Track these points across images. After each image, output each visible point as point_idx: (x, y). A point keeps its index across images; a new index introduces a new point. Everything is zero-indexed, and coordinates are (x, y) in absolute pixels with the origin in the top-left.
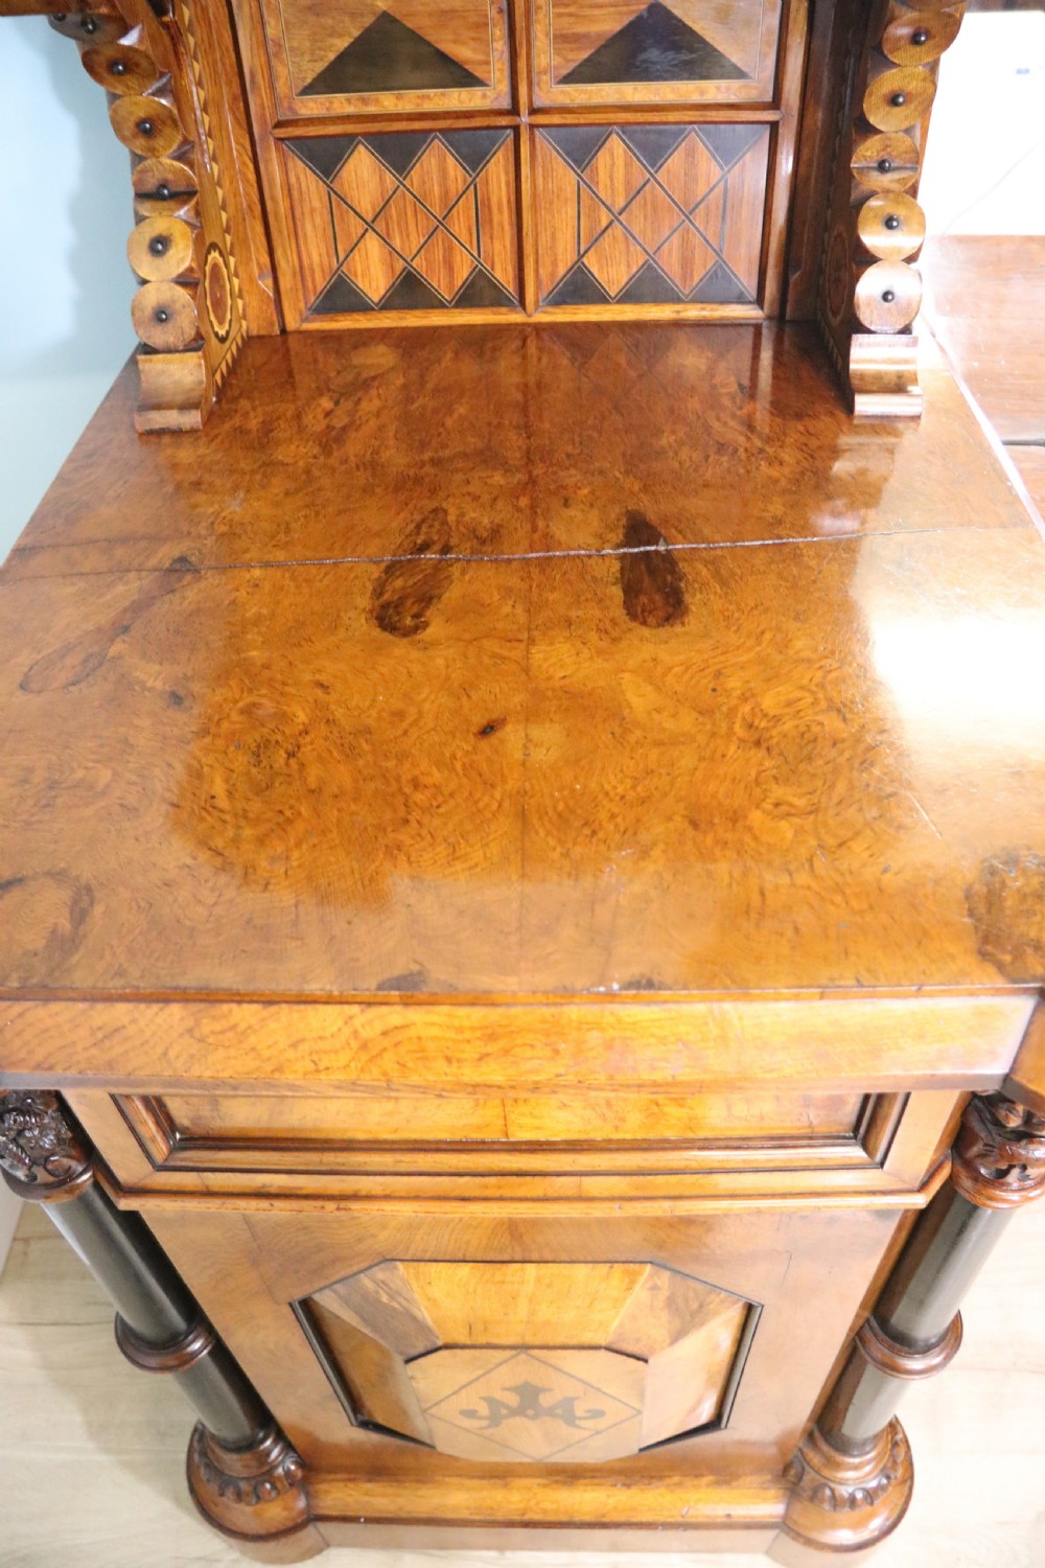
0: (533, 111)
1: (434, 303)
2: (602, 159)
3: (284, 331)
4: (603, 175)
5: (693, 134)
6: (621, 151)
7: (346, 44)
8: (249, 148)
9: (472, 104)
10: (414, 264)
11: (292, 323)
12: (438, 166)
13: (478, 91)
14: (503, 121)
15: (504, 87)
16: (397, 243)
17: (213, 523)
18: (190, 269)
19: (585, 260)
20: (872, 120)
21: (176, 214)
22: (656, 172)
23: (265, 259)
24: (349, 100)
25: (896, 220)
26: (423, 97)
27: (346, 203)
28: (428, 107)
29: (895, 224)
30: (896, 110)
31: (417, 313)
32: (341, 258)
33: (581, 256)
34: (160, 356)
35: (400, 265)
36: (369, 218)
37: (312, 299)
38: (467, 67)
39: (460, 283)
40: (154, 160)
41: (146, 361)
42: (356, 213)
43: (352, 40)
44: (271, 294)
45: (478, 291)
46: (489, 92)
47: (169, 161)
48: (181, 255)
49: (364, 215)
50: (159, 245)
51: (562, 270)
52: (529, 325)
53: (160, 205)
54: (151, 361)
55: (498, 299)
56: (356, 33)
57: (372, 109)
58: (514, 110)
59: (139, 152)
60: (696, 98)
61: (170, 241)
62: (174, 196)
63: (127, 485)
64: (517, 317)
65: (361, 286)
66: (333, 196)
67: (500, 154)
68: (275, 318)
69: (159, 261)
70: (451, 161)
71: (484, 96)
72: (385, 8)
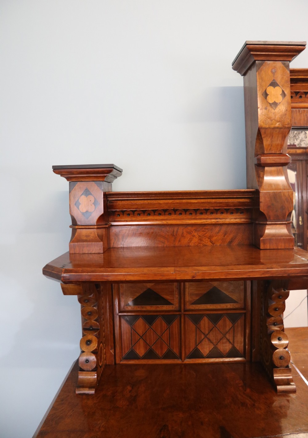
0: (185, 311)
1: (157, 357)
2: (202, 322)
3: (115, 364)
4: (202, 326)
5: (225, 316)
6: (207, 320)
7: (139, 295)
8: (112, 317)
9: (169, 309)
10: (152, 347)
11: (118, 361)
12: (160, 323)
13: (171, 306)
14: (178, 313)
15: (177, 305)
16: (148, 342)
17: (100, 427)
18: (96, 349)
19: (198, 347)
20: (271, 314)
21: (94, 334)
22: (216, 325)
23: (113, 345)
24: (139, 307)
25: (280, 338)
26: (157, 307)
27: (136, 331)
28: (158, 309)
29: (280, 339)
30: (276, 312)
31: (152, 360)
32: (133, 346)
33: (196, 346)
34: (85, 372)
35: (148, 347)
36: (141, 335)
37: (124, 355)
38: (169, 300)
39: (164, 353)
40: (90, 321)
41: (81, 373)
42: (137, 333)
43: (140, 294)
44: (113, 354)
45: (169, 355)
46: (174, 307)
47: (93, 321)
48: (94, 345)
49: (140, 335)
50: (89, 342)
51: (191, 350)
52: (183, 364)
53: (89, 332)
54: (82, 373)
55: (174, 357)
56: (142, 292)
57: (144, 309)
58: (180, 311)
59: (86, 319)
60: (225, 307)
61: (92, 342)
62: (93, 330)
63: (74, 412)
64: (179, 361)
65: (137, 352)
66: (132, 329)
67: (176, 321)
68: (114, 360)
69: (88, 347)
70: (163, 322)
71: (173, 307)
72: (149, 287)
